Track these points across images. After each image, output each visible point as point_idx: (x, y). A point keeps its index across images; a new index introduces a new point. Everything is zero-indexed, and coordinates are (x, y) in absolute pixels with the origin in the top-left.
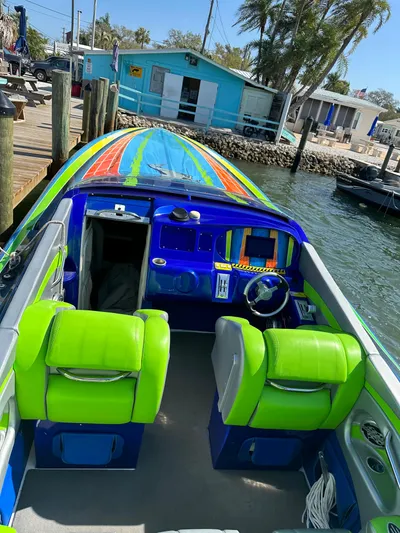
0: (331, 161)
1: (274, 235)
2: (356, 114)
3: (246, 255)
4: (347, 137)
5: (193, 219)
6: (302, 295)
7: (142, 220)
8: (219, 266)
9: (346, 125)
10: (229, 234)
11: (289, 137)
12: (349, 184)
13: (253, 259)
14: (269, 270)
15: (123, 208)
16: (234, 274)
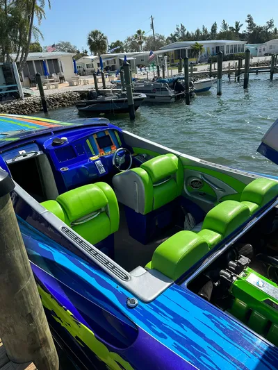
0: (64, 97)
1: (107, 133)
2: (59, 62)
3: (100, 148)
4: (62, 79)
5: (65, 141)
6: (135, 154)
7: (39, 153)
8: (92, 158)
9: (57, 71)
10: (88, 141)
11: (28, 91)
12: (86, 106)
13: (105, 149)
14: (116, 150)
15: (24, 152)
16: (102, 159)
